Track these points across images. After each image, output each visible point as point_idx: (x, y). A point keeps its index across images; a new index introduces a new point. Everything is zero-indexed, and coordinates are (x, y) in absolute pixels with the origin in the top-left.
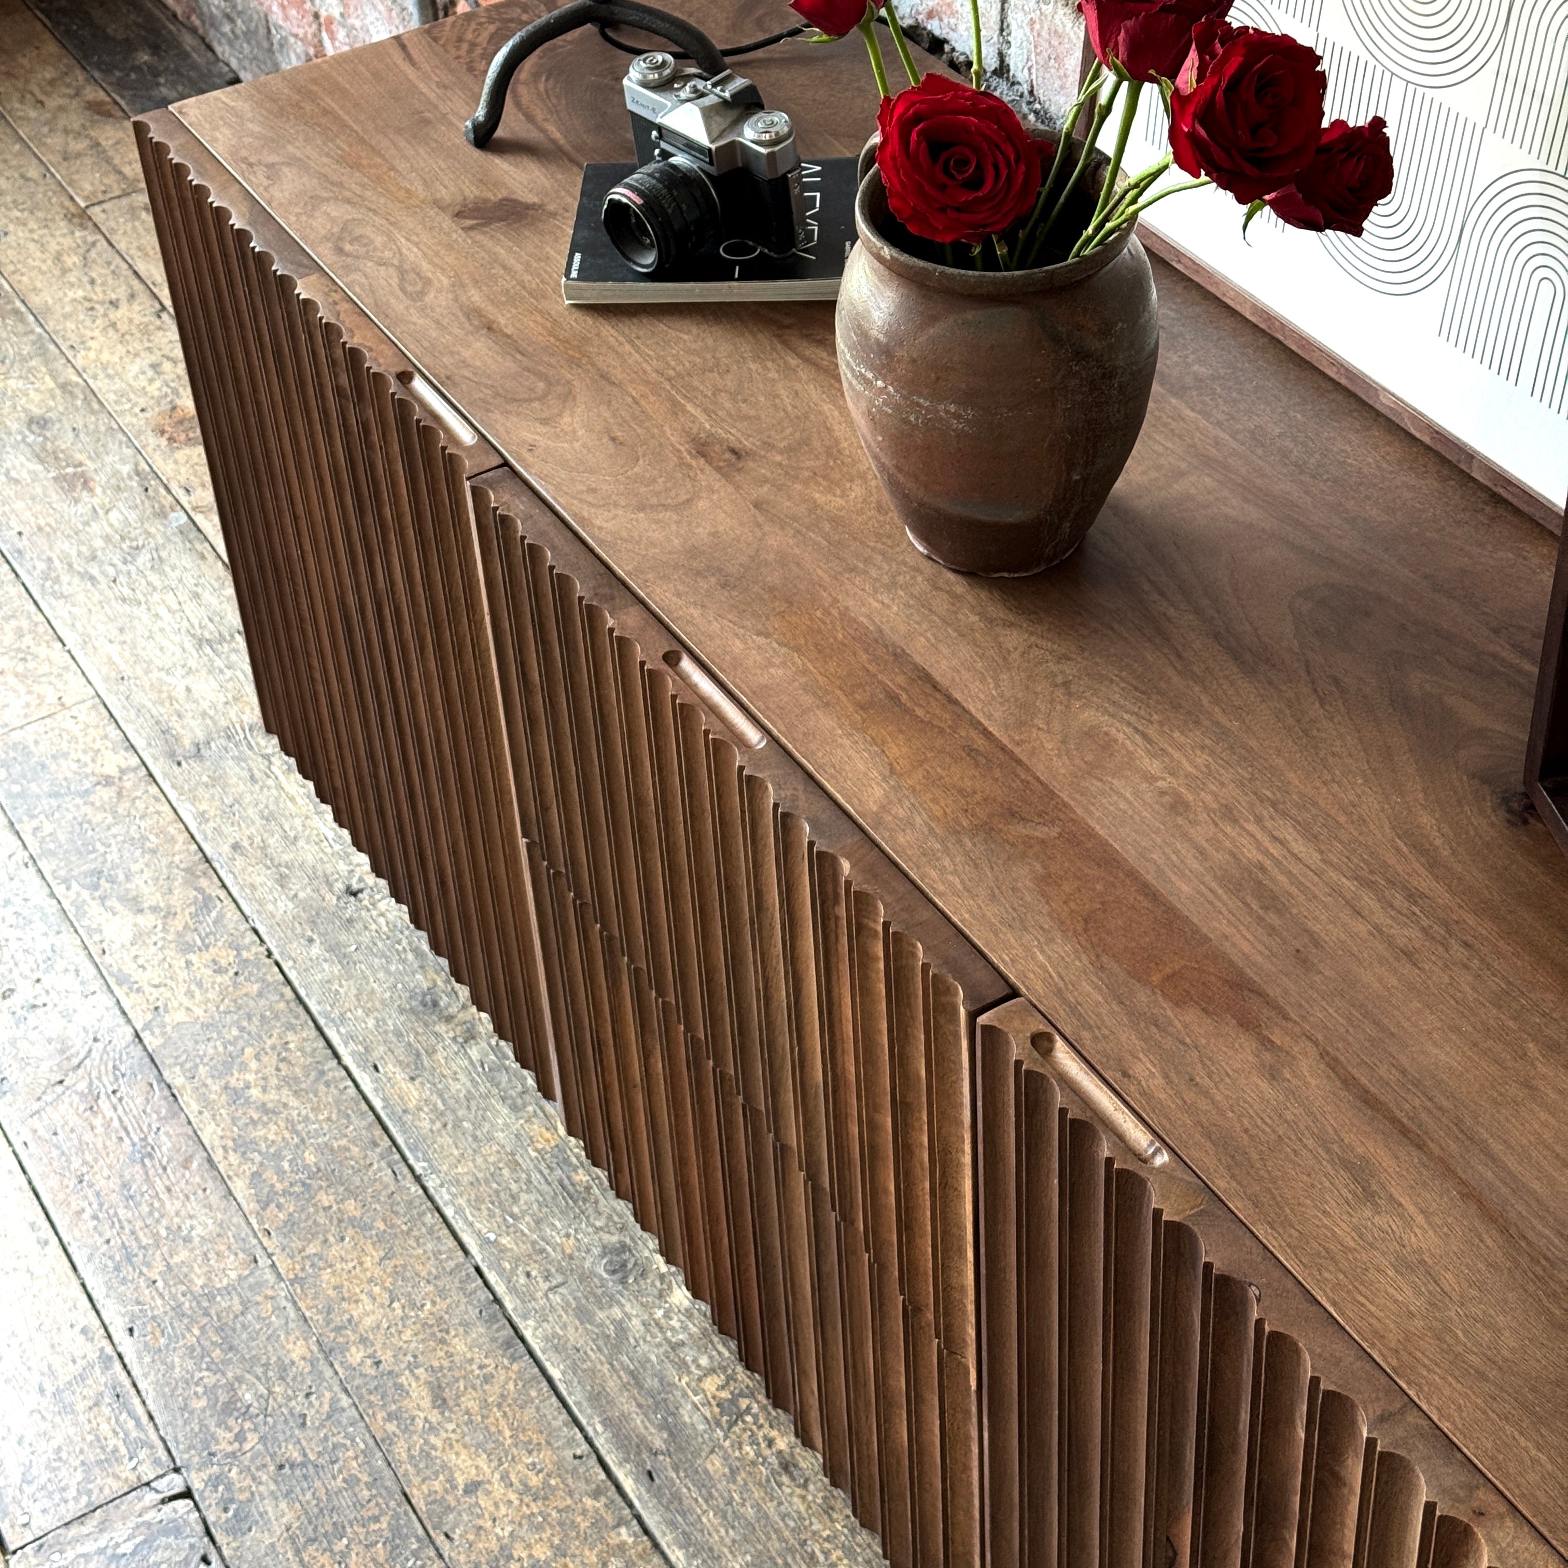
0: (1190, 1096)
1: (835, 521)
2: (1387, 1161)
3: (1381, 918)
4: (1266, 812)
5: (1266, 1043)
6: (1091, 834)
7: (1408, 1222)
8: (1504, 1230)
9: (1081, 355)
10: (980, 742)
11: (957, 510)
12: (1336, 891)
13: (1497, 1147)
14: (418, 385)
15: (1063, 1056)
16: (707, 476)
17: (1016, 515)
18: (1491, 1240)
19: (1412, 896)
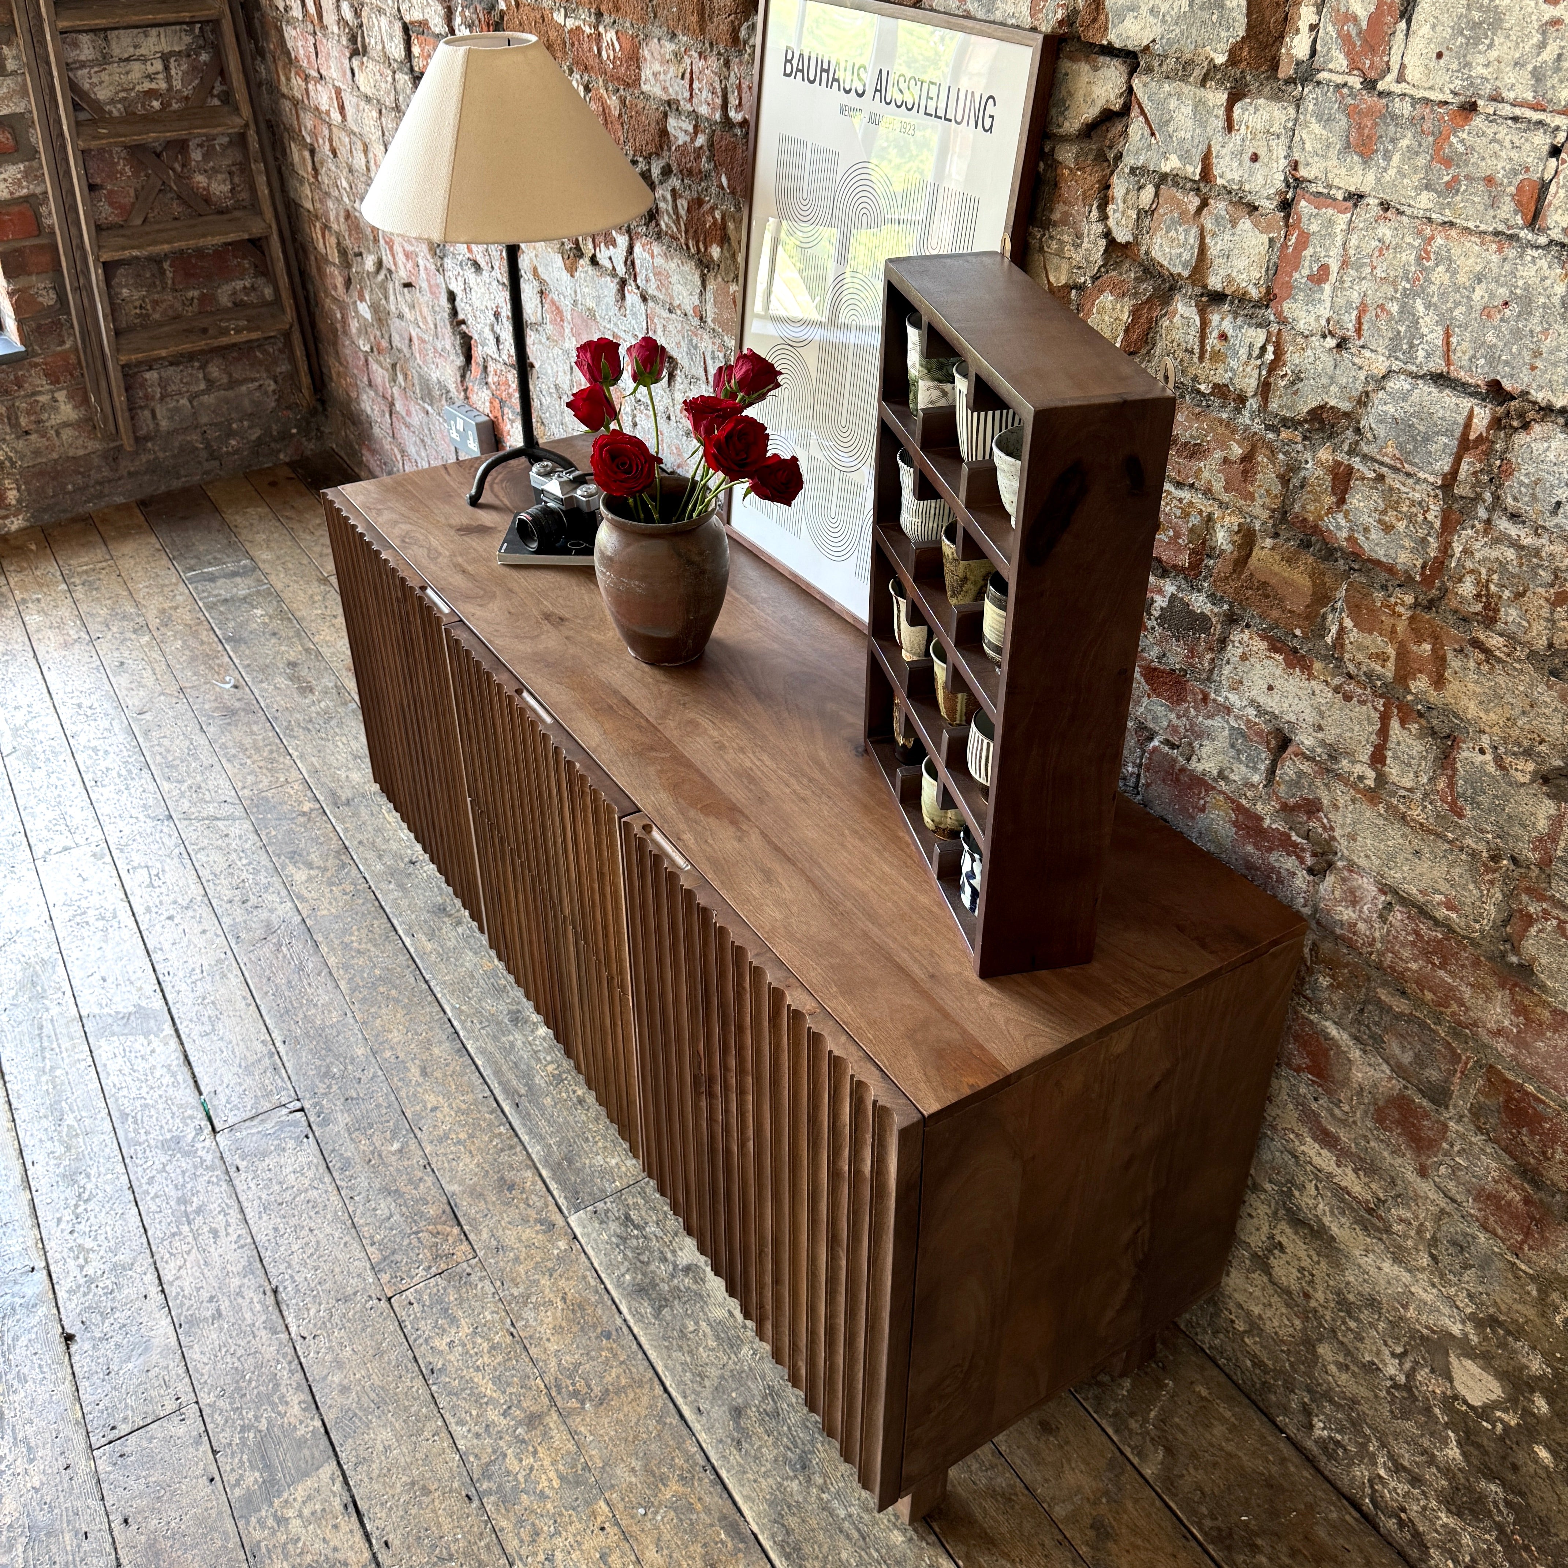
0: (704, 846)
1: (598, 644)
2: (780, 870)
3: (797, 787)
4: (757, 750)
5: (739, 829)
6: (683, 756)
7: (782, 889)
8: (821, 893)
9: (690, 562)
10: (644, 723)
11: (642, 631)
12: (780, 778)
13: (824, 865)
14: (429, 591)
15: (656, 834)
16: (547, 626)
17: (667, 634)
18: (815, 897)
19: (811, 780)
